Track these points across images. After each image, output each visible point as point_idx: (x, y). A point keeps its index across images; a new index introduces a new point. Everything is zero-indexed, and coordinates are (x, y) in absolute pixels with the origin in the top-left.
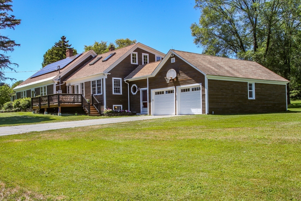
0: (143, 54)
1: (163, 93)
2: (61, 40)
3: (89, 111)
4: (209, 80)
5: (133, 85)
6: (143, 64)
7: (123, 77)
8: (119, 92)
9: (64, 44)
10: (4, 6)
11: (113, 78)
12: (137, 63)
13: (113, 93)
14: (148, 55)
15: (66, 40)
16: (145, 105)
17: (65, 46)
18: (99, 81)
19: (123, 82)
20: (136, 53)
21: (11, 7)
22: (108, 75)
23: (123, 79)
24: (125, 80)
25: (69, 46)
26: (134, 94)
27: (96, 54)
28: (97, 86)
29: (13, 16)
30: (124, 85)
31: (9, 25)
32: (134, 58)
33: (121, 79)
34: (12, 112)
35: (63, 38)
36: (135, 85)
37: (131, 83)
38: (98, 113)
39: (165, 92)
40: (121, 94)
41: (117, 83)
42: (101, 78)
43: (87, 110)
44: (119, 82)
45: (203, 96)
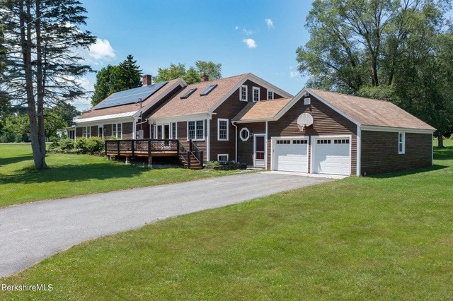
0: (254, 88)
1: (289, 142)
2: (127, 60)
3: (189, 163)
4: (362, 131)
5: (243, 129)
6: (253, 101)
7: (230, 118)
8: (225, 137)
9: (130, 65)
10: (78, 18)
11: (219, 120)
12: (246, 100)
13: (219, 139)
14: (259, 89)
15: (133, 60)
16: (260, 156)
17: (132, 67)
18: (199, 123)
19: (230, 124)
20: (246, 87)
21: (86, 20)
22: (213, 115)
23: (230, 121)
24: (233, 122)
25: (137, 68)
26: (243, 140)
27: (186, 84)
28: (197, 128)
29: (88, 32)
30: (232, 127)
31: (81, 44)
32: (244, 93)
33: (227, 120)
34: (73, 153)
35: (130, 58)
36: (246, 129)
37: (240, 126)
38: (199, 166)
39: (291, 142)
40: (228, 140)
41: (223, 125)
42: (202, 119)
43: (184, 161)
44: (226, 124)
45: (354, 152)
